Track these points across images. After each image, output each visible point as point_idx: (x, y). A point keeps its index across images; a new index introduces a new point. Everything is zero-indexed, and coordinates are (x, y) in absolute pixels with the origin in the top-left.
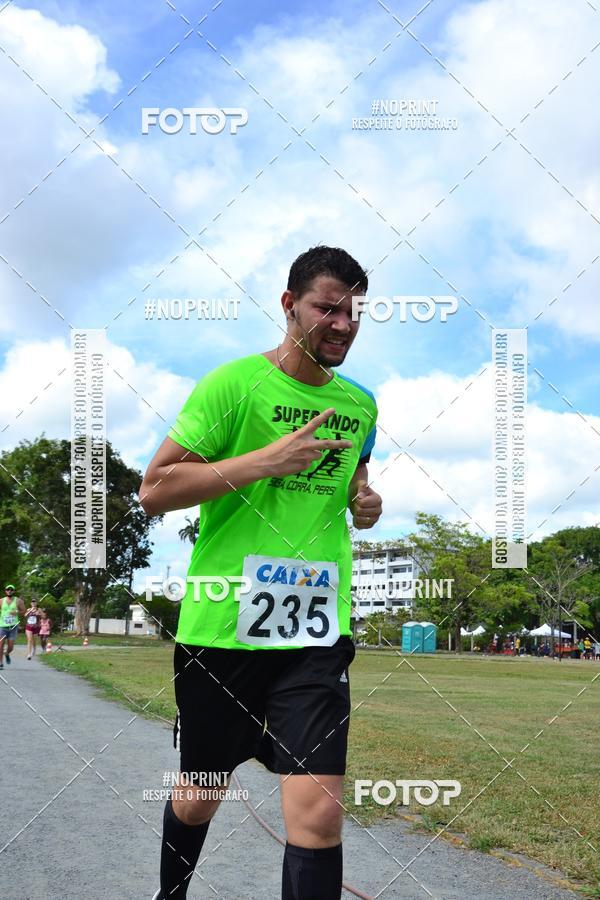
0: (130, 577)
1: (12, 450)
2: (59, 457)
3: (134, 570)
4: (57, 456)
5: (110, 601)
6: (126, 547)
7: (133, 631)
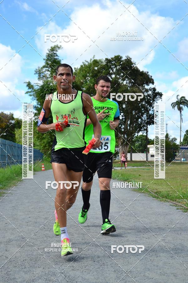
0: (147, 130)
1: (79, 67)
2: (104, 68)
3: (148, 126)
4: (103, 67)
5: (137, 144)
6: (143, 114)
7: (150, 159)
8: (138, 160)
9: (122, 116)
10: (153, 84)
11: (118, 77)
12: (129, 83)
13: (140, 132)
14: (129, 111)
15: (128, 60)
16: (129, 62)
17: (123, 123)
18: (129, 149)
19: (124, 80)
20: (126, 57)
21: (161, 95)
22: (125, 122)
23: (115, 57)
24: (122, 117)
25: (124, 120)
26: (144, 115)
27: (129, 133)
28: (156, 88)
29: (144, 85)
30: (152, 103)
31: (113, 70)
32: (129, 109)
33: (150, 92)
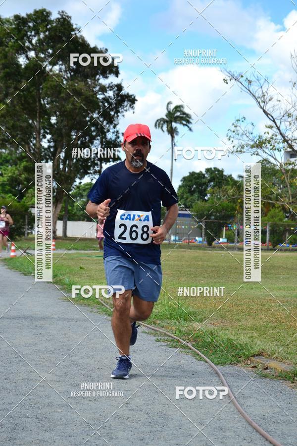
3: (103, 165)
8: (79, 235)
9: (49, 141)
10: (117, 76)
11: (42, 56)
12: (66, 71)
13: (86, 177)
14: (64, 130)
15: (65, 19)
16: (65, 23)
17: (49, 156)
18: (61, 212)
19: (53, 64)
20: (59, 13)
21: (132, 100)
22: (54, 154)
23: (36, 12)
24: (48, 144)
25: (52, 150)
26: (95, 141)
27: (63, 178)
28: (122, 85)
29: (98, 77)
30: (114, 115)
31: (31, 41)
32: (64, 126)
33: (110, 94)
